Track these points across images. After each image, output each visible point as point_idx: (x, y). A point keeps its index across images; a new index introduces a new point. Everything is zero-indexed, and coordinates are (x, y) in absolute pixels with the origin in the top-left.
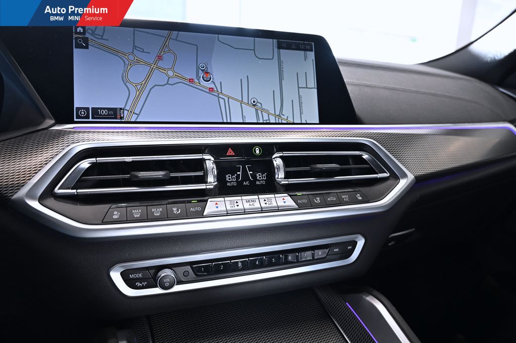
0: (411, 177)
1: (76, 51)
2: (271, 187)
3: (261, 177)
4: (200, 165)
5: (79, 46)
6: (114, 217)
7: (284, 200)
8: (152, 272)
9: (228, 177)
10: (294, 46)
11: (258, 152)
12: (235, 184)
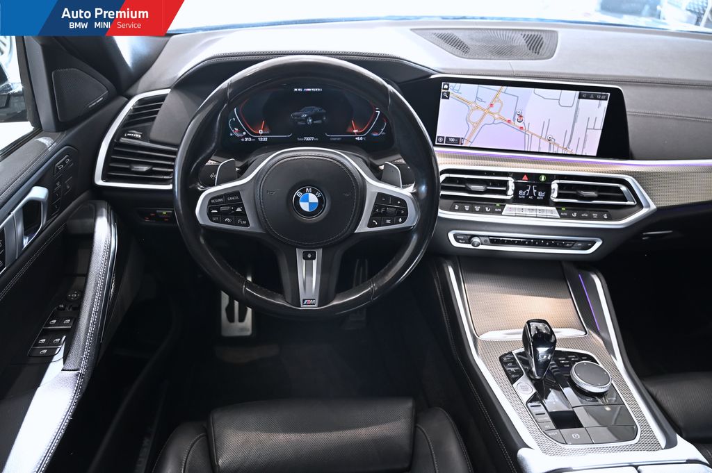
0: (653, 207)
1: (442, 101)
2: (546, 202)
3: (541, 195)
4: (505, 183)
5: (444, 97)
6: (456, 208)
7: (553, 211)
8: (469, 237)
9: (520, 192)
10: (592, 97)
11: (543, 179)
12: (524, 197)
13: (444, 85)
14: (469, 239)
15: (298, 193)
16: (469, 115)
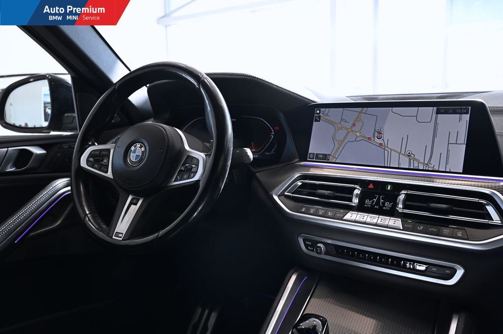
1: (314, 123)
2: (392, 212)
3: (388, 205)
5: (316, 121)
6: (303, 210)
9: (367, 201)
10: (451, 111)
11: (389, 188)
12: (369, 206)
13: (317, 110)
14: (314, 245)
16: (335, 134)
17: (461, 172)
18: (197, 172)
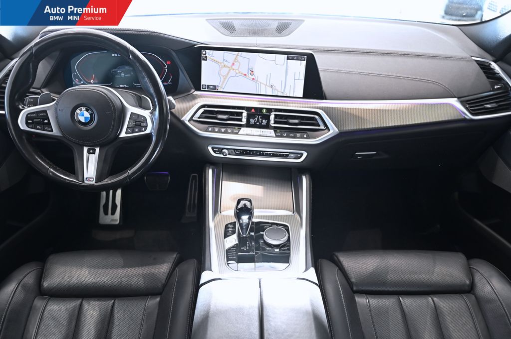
0: (336, 130)
1: (202, 61)
3: (264, 122)
4: (241, 114)
5: (204, 60)
6: (210, 130)
7: (271, 132)
8: (221, 149)
9: (251, 120)
10: (295, 59)
11: (264, 111)
12: (253, 123)
13: (203, 51)
14: (220, 151)
15: (78, 111)
16: (220, 70)
17: (302, 97)
18: (147, 126)
